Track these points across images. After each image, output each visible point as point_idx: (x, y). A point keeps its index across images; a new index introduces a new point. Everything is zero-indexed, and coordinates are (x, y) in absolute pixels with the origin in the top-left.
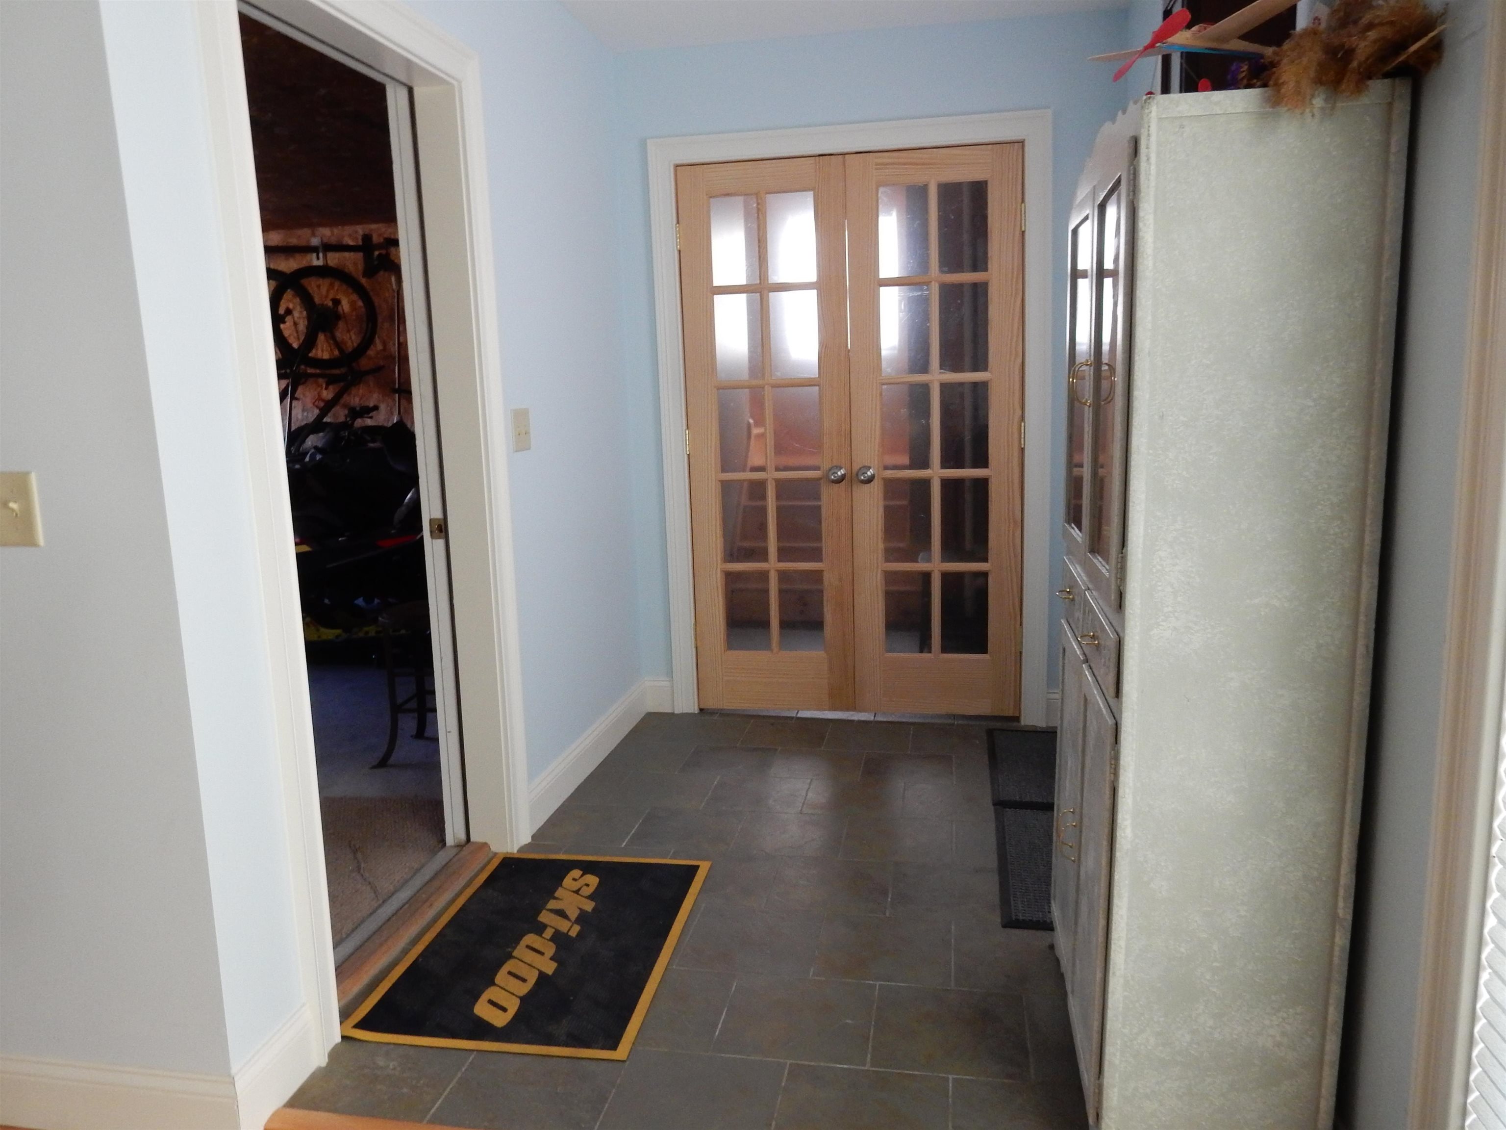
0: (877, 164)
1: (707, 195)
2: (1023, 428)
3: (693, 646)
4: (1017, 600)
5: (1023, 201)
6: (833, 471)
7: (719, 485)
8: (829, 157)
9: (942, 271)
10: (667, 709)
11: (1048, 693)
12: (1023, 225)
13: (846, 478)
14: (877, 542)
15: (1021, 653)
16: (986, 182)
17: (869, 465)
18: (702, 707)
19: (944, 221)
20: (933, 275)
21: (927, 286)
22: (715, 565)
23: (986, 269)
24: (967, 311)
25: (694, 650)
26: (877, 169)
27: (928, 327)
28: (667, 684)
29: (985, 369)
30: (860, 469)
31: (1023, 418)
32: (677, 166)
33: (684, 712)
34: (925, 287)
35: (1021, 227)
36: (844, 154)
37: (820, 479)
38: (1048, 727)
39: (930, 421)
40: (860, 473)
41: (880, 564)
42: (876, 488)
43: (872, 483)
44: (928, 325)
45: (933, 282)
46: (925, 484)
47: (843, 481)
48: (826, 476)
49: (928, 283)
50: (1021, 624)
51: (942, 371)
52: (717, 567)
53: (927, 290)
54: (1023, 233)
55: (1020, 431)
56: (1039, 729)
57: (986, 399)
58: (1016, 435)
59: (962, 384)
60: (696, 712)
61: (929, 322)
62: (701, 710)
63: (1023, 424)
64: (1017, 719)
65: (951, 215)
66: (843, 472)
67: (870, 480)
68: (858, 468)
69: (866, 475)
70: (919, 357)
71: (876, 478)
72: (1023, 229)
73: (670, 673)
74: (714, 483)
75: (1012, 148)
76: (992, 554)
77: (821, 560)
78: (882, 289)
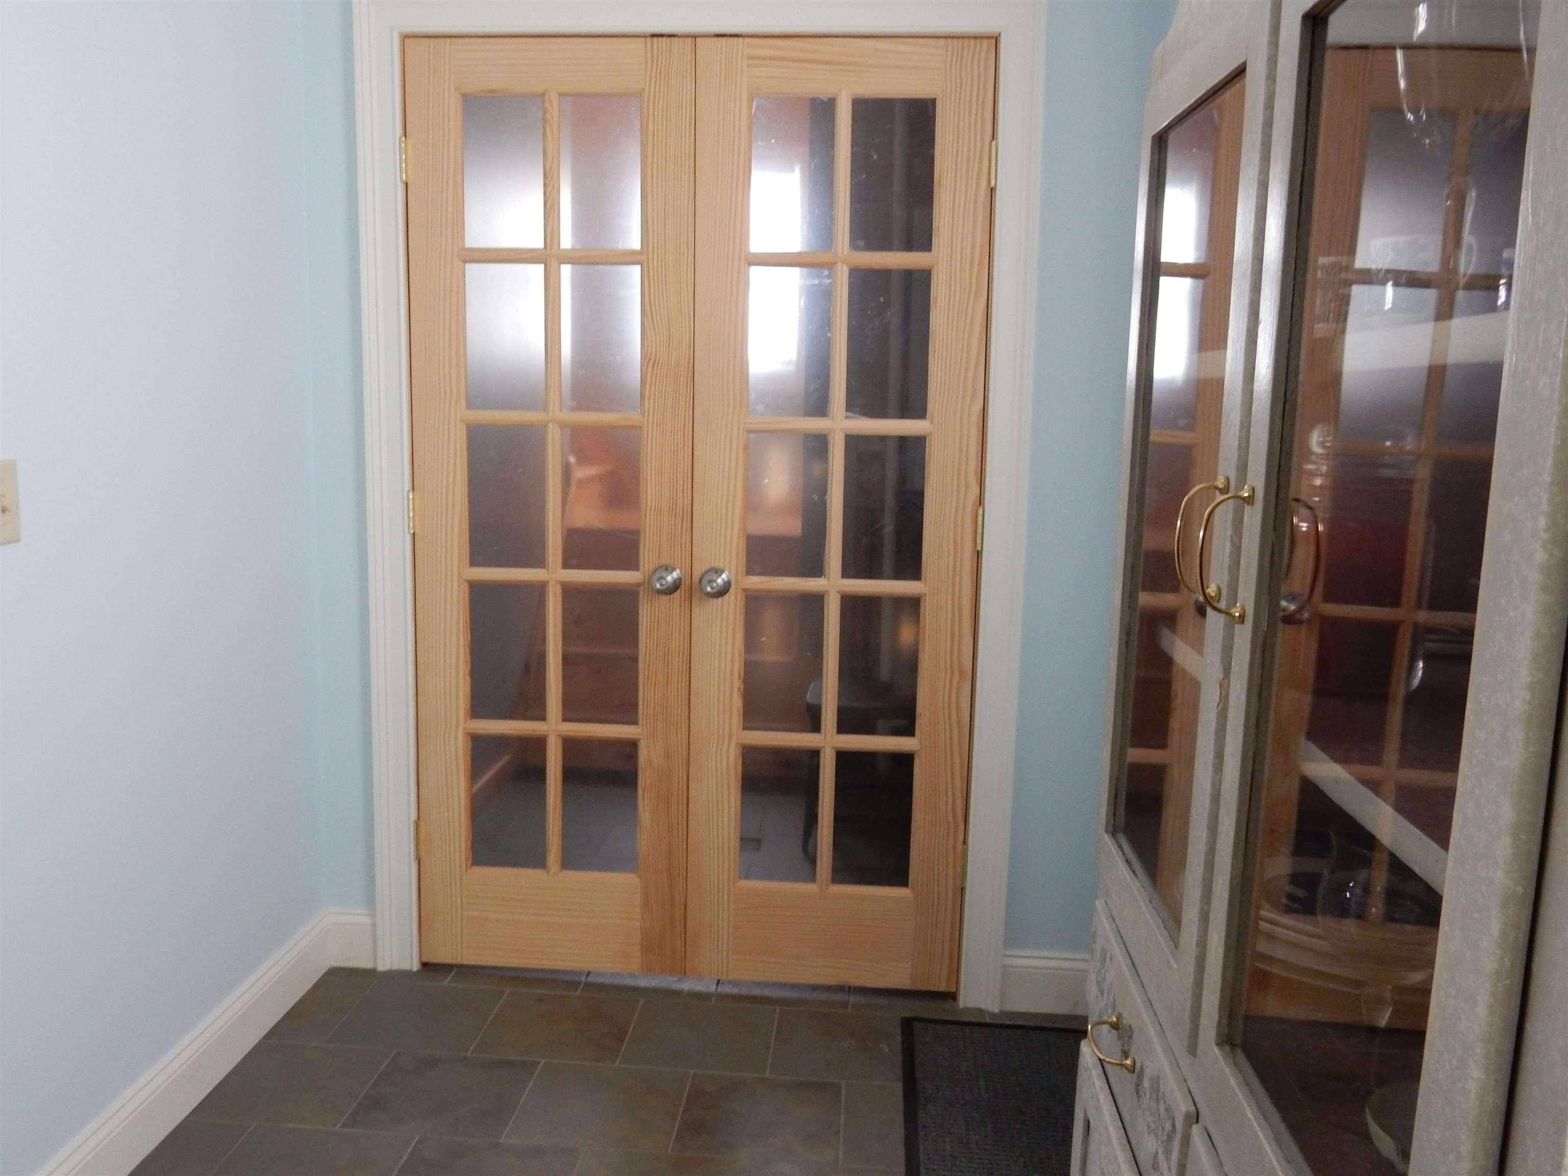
0: (750, 58)
1: (456, 89)
2: (980, 518)
3: (413, 856)
4: (960, 804)
5: (994, 137)
6: (657, 576)
7: (466, 588)
8: (668, 39)
9: (854, 246)
10: (365, 963)
11: (1005, 956)
12: (993, 176)
13: (683, 586)
14: (731, 695)
15: (963, 890)
16: (933, 101)
17: (721, 566)
18: (425, 960)
19: (859, 162)
20: (840, 250)
21: (829, 269)
22: (454, 720)
23: (927, 246)
24: (894, 317)
25: (414, 866)
26: (748, 66)
27: (829, 338)
28: (366, 920)
29: (921, 414)
30: (707, 572)
31: (981, 501)
32: (406, 37)
33: (395, 967)
34: (826, 272)
35: (989, 181)
36: (695, 37)
37: (638, 585)
38: (1003, 1013)
39: (828, 497)
40: (704, 582)
41: (734, 732)
42: (733, 604)
43: (726, 596)
44: (829, 335)
45: (839, 265)
46: (816, 601)
47: (677, 590)
48: (649, 581)
49: (830, 266)
50: (965, 842)
51: (850, 414)
52: (457, 727)
53: (829, 277)
54: (992, 190)
55: (976, 522)
56: (988, 1020)
57: (921, 465)
58: (969, 530)
59: (883, 439)
60: (416, 967)
61: (829, 331)
62: (425, 965)
63: (980, 512)
64: (952, 996)
65: (873, 152)
66: (675, 574)
67: (722, 592)
68: (703, 570)
69: (715, 585)
70: (812, 388)
71: (733, 586)
72: (993, 184)
73: (370, 901)
74: (456, 584)
75: (978, 46)
76: (921, 723)
77: (635, 723)
78: (753, 269)
